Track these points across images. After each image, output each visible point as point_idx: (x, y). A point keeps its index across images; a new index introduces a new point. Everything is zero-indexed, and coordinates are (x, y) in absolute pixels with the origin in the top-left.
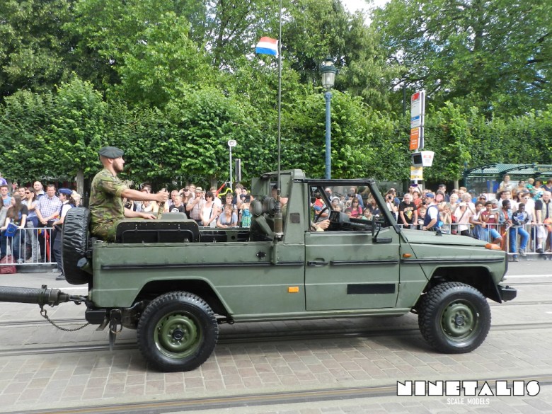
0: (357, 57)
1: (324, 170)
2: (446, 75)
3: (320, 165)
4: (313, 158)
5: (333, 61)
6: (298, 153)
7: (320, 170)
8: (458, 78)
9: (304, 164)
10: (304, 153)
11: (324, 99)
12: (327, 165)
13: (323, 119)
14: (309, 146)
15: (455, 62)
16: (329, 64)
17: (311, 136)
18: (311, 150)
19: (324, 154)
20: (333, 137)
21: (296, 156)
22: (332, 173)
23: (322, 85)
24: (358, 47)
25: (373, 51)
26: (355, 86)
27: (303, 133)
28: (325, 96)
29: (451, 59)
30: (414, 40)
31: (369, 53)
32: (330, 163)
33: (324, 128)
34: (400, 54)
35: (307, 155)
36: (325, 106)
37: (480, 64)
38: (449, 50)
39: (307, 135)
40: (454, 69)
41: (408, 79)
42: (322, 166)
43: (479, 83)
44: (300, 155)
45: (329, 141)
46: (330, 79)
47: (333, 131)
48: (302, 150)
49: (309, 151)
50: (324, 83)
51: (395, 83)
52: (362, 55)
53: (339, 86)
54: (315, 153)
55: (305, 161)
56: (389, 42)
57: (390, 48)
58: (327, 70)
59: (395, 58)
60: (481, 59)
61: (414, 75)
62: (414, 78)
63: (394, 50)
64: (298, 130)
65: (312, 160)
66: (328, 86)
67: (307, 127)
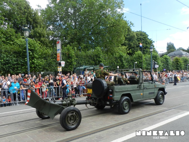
0: (37, 27)
1: (27, 68)
2: (66, 36)
3: (25, 66)
4: (22, 63)
5: (27, 27)
6: (16, 62)
7: (25, 68)
8: (70, 37)
9: (18, 66)
10: (18, 62)
11: (25, 41)
12: (28, 66)
13: (25, 48)
15: (69, 32)
16: (26, 28)
17: (21, 55)
18: (21, 60)
19: (26, 62)
21: (15, 63)
22: (30, 69)
23: (24, 36)
24: (36, 23)
25: (42, 25)
26: (37, 37)
27: (17, 54)
28: (26, 40)
30: (55, 23)
32: (29, 66)
33: (26, 52)
34: (51, 27)
35: (19, 62)
36: (26, 44)
37: (76, 33)
38: (67, 28)
39: (19, 54)
40: (69, 34)
41: (54, 36)
42: (26, 67)
43: (76, 40)
44: (17, 62)
45: (28, 57)
46: (27, 34)
47: (29, 53)
48: (17, 60)
49: (20, 61)
50: (25, 35)
51: (50, 37)
52: (39, 26)
53: (30, 36)
54: (23, 62)
55: (19, 65)
56: (47, 22)
57: (48, 24)
58: (26, 30)
59: (50, 28)
60: (76, 32)
62: (56, 36)
63: (49, 26)
64: (15, 53)
65: (22, 64)
66: (27, 36)
67: (19, 51)
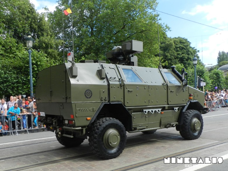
0: (43, 35)
1: (30, 88)
2: (80, 46)
3: (27, 85)
4: (24, 81)
5: (31, 35)
6: (16, 79)
7: (27, 87)
8: (85, 47)
9: (19, 85)
10: (19, 79)
11: (28, 54)
12: (31, 85)
13: (28, 63)
14: (22, 76)
15: (84, 40)
16: (30, 36)
17: (22, 71)
18: (23, 78)
19: (29, 80)
20: (33, 72)
21: (15, 81)
22: (33, 89)
23: (27, 47)
24: (42, 30)
25: (49, 33)
26: (43, 48)
27: (18, 70)
28: (28, 52)
29: (82, 39)
30: (67, 29)
31: (48, 34)
32: (32, 84)
33: (29, 67)
34: (61, 35)
35: (20, 80)
36: (28, 57)
37: (93, 42)
38: (81, 35)
39: (20, 70)
40: (84, 44)
41: (65, 46)
42: (28, 85)
43: (94, 50)
44: (17, 80)
45: (31, 74)
46: (30, 44)
47: (33, 69)
48: (18, 78)
49: (22, 78)
50: (27, 46)
51: (59, 48)
52: (45, 34)
53: (34, 47)
54: (25, 79)
55: (20, 83)
56: (56, 29)
57: (57, 32)
58: (29, 39)
59: (59, 37)
60: (94, 40)
61: (67, 45)
63: (59, 33)
64: (15, 68)
65: (23, 82)
66: (30, 47)
67: (20, 66)
